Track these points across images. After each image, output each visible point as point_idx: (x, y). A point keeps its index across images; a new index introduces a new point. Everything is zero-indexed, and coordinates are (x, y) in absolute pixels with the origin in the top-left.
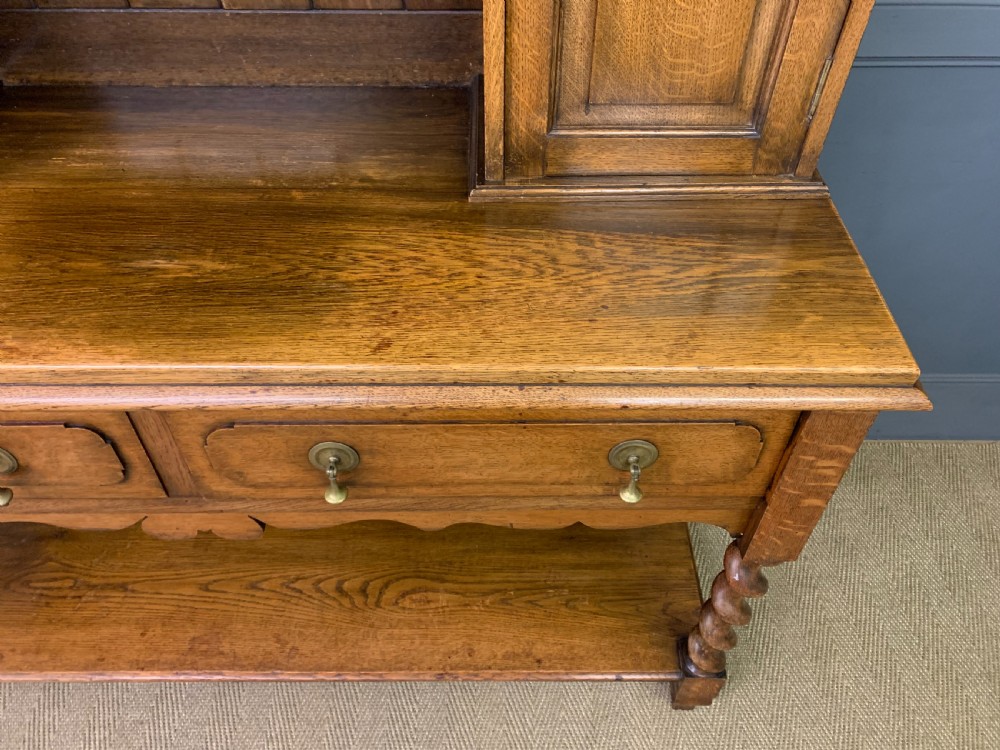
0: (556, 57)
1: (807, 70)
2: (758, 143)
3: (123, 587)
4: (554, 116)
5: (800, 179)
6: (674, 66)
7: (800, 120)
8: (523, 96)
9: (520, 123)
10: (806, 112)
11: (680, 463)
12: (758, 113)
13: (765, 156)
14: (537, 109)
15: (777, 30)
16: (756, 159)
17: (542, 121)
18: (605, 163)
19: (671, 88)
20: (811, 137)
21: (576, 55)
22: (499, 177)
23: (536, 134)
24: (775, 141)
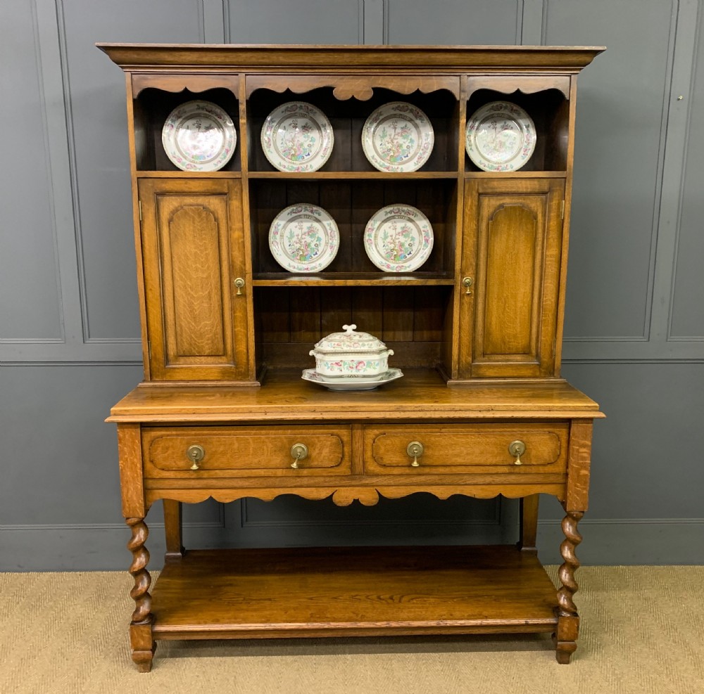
0: (474, 339)
1: (549, 342)
2: (540, 366)
3: (270, 600)
4: (474, 359)
5: (555, 377)
6: (509, 342)
7: (551, 358)
8: (464, 351)
9: (463, 359)
10: (552, 355)
11: (534, 452)
12: (538, 356)
13: (543, 371)
14: (468, 355)
15: (538, 332)
16: (540, 372)
17: (470, 359)
18: (491, 373)
19: (509, 348)
20: (556, 363)
21: (480, 339)
22: (456, 377)
23: (468, 364)
24: (545, 365)
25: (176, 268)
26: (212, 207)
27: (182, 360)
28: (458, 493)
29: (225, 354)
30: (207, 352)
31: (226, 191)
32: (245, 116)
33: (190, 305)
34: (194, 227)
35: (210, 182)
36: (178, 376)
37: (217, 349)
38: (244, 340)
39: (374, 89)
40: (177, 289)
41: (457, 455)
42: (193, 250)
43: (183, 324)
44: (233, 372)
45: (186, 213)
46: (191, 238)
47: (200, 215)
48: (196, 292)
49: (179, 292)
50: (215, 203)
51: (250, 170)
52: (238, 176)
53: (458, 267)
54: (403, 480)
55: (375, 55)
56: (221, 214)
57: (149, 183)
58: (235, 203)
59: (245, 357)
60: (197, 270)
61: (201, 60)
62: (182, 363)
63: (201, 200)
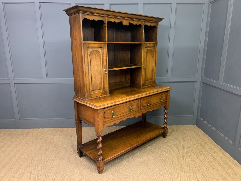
6: (149, 78)
9: (143, 82)
10: (154, 79)
15: (152, 75)
18: (147, 85)
21: (145, 78)
25: (92, 67)
26: (99, 51)
27: (93, 92)
28: (153, 109)
29: (102, 89)
30: (99, 89)
31: (102, 46)
32: (107, 28)
33: (95, 77)
34: (96, 56)
35: (99, 44)
36: (93, 96)
37: (101, 88)
38: (106, 84)
39: (130, 23)
40: (92, 73)
41: (154, 102)
42: (95, 62)
43: (93, 82)
44: (104, 93)
45: (94, 52)
46: (95, 59)
47: (97, 53)
48: (96, 73)
49: (92, 74)
50: (100, 50)
51: (108, 41)
52: (105, 43)
53: (142, 63)
54: (146, 109)
55: (132, 16)
56: (101, 53)
57: (86, 45)
58: (105, 50)
59: (106, 89)
60: (96, 68)
61: (100, 12)
62: (93, 93)
63: (97, 49)
